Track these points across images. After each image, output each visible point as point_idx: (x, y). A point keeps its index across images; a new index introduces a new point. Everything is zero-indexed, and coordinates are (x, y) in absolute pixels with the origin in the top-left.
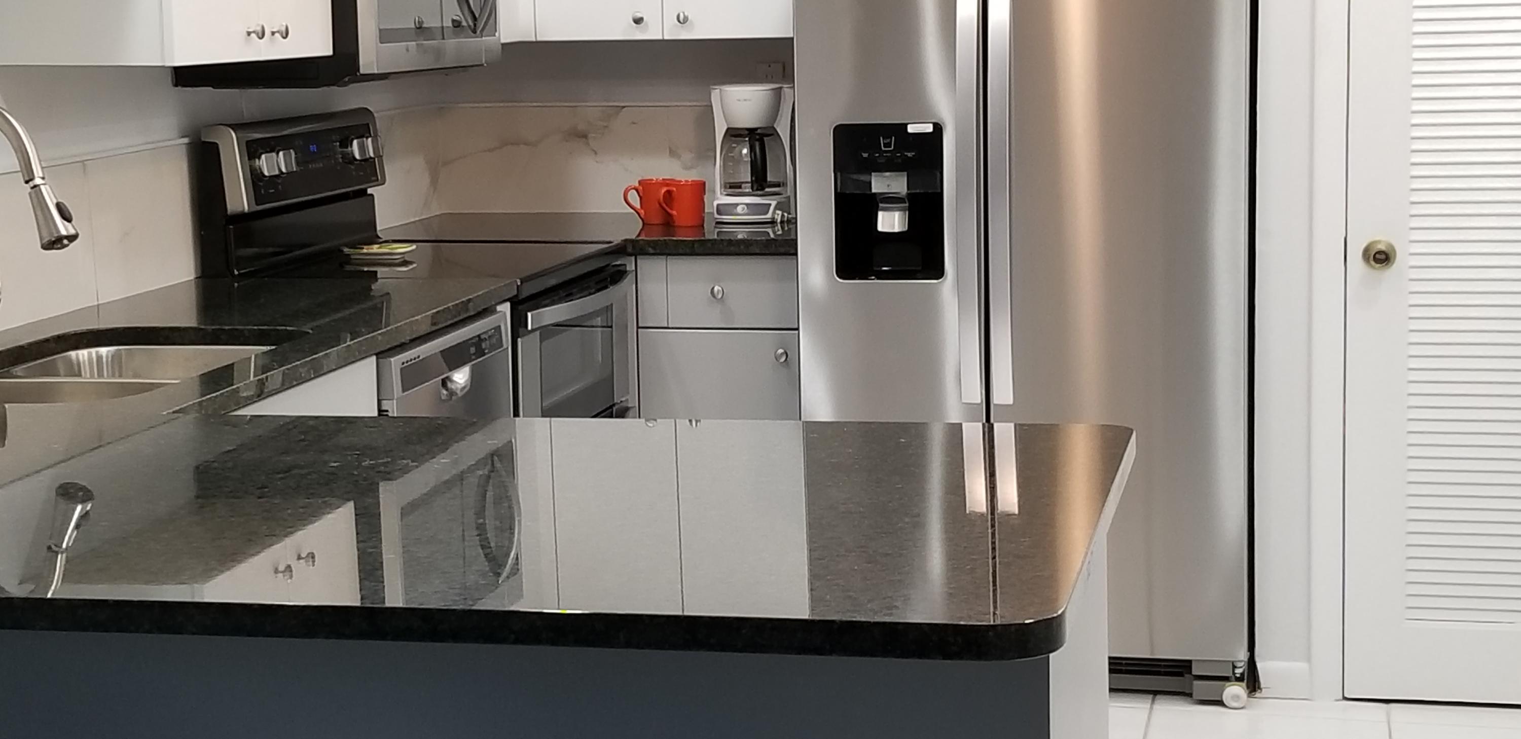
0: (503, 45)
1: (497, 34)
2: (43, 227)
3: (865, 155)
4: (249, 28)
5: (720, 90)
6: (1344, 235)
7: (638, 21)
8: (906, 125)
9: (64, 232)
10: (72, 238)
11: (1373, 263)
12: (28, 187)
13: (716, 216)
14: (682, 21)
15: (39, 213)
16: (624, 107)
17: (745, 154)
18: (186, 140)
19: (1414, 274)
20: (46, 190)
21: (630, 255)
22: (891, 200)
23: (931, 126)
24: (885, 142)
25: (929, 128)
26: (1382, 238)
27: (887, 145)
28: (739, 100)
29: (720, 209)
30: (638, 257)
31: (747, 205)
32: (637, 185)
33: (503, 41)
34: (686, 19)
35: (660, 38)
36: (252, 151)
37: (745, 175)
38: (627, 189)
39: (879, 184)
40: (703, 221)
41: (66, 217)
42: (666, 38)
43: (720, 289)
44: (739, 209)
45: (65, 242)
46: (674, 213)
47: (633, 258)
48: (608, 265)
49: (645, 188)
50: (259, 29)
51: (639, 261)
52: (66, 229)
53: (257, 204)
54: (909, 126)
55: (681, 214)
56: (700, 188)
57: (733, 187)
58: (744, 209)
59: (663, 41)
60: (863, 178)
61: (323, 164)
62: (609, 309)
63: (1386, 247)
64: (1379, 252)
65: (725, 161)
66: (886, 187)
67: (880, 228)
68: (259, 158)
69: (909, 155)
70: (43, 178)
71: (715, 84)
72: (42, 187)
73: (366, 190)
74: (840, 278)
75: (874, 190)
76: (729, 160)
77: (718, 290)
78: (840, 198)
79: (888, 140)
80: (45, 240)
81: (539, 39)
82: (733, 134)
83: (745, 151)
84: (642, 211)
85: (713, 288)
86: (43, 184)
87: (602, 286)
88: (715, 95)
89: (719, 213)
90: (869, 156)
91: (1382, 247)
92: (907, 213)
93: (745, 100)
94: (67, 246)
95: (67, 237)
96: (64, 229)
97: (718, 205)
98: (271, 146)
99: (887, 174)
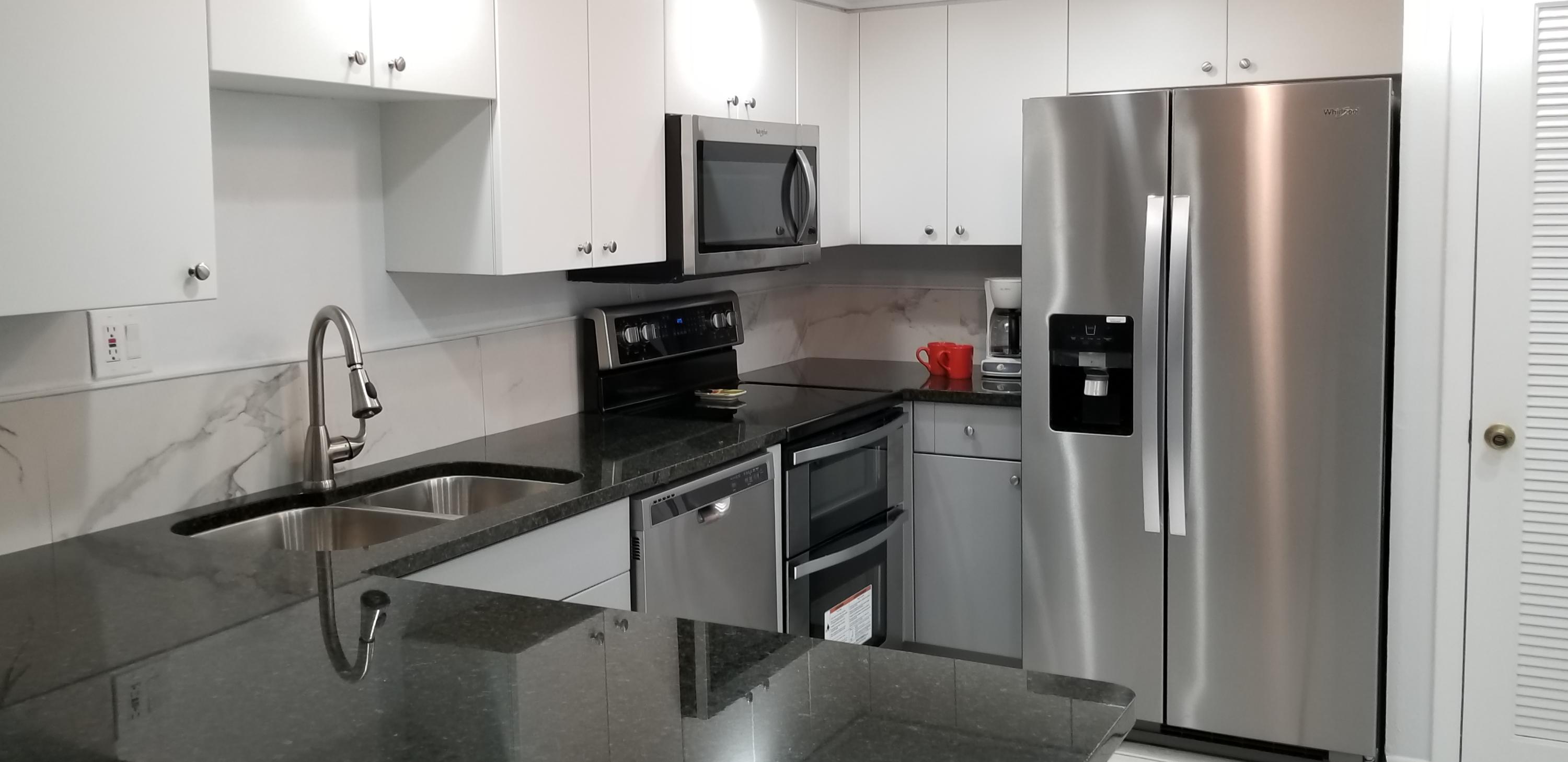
0: (822, 248)
1: (817, 242)
2: (355, 401)
3: (1073, 338)
4: (580, 245)
5: (990, 281)
6: (1469, 419)
7: (929, 232)
8: (1104, 317)
9: (369, 406)
10: (377, 410)
11: (1493, 444)
12: (349, 370)
13: (982, 371)
14: (960, 233)
15: (354, 390)
16: (930, 289)
17: (1007, 327)
18: (574, 317)
19: (1530, 454)
20: (361, 373)
21: (909, 400)
22: (1094, 373)
23: (1125, 318)
24: (1089, 328)
25: (1123, 320)
26: (1503, 422)
27: (1091, 332)
28: (1002, 289)
29: (987, 366)
30: (915, 402)
31: (1005, 364)
32: (927, 346)
33: (822, 246)
34: (963, 231)
35: (945, 244)
36: (620, 325)
37: (1006, 342)
38: (918, 350)
39: (1085, 360)
40: (971, 374)
41: (373, 395)
42: (949, 244)
43: (971, 428)
44: (999, 367)
45: (370, 413)
46: (949, 369)
47: (911, 402)
48: (888, 408)
49: (932, 349)
50: (586, 246)
51: (915, 405)
52: (371, 403)
53: (621, 363)
54: (1107, 318)
55: (955, 371)
56: (969, 351)
57: (998, 351)
58: (1002, 367)
59: (947, 246)
60: (1073, 355)
61: (687, 332)
62: (885, 440)
63: (1505, 432)
64: (1500, 436)
65: (993, 330)
66: (1090, 362)
67: (1085, 393)
68: (625, 331)
69: (1107, 339)
70: (361, 364)
71: (988, 277)
72: (359, 371)
73: (731, 347)
74: (1053, 429)
75: (1080, 365)
76: (996, 332)
77: (970, 430)
78: (1054, 370)
79: (1092, 328)
80: (356, 410)
81: (863, 243)
82: (1000, 312)
83: (1007, 325)
84: (930, 366)
85: (967, 428)
86: (360, 369)
87: (880, 424)
88: (987, 285)
89: (985, 369)
90: (1076, 339)
91: (1501, 431)
92: (1108, 382)
93: (1006, 289)
94: (372, 416)
95: (372, 409)
96: (370, 403)
97: (984, 363)
98: (635, 322)
99: (1091, 353)
